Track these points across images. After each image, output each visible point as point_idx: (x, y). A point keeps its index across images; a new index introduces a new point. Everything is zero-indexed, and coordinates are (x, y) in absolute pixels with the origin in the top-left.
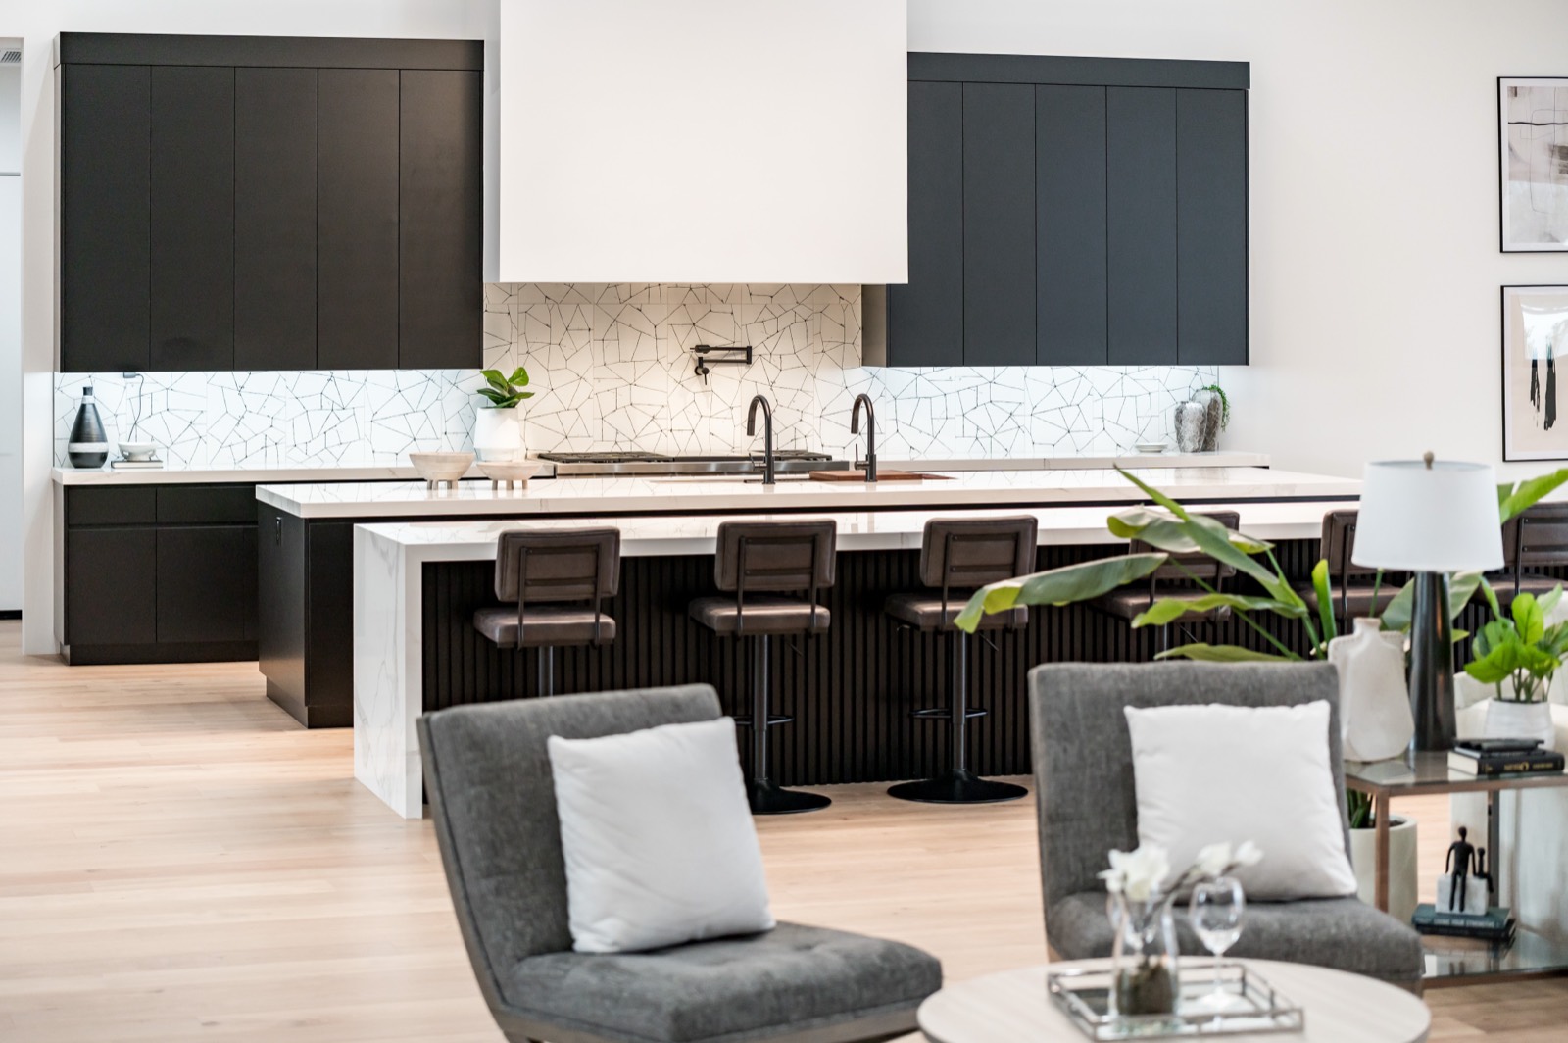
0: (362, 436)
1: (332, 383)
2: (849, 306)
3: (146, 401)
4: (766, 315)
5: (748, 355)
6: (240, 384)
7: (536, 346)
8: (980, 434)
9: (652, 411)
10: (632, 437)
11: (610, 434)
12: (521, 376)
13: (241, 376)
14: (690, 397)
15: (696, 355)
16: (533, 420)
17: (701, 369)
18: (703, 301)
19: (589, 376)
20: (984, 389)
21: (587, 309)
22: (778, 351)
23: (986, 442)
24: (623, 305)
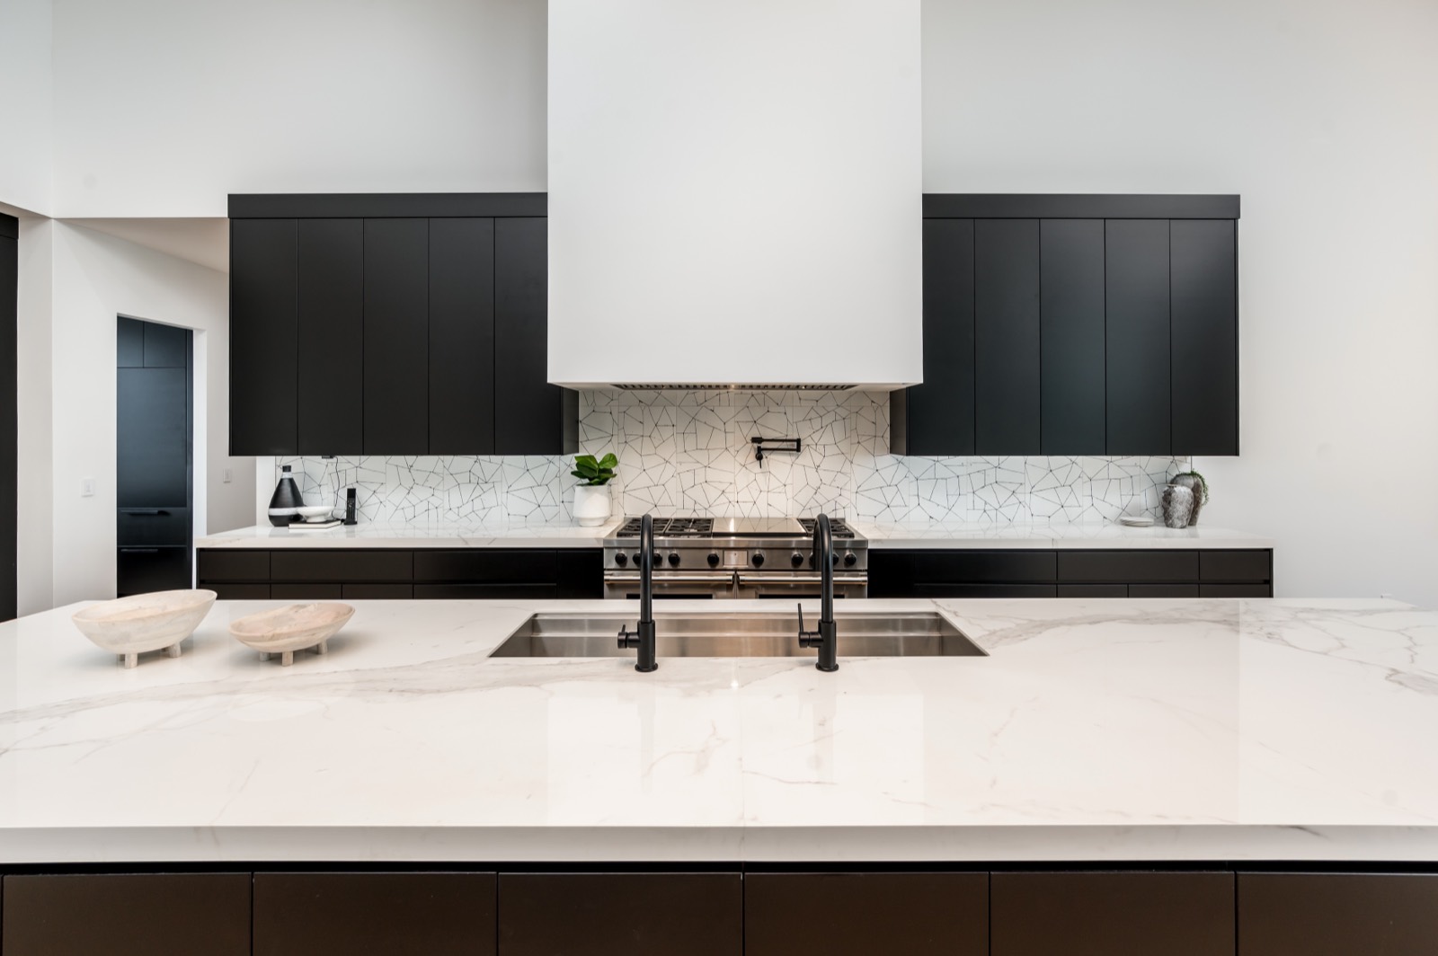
0: (499, 503)
1: (477, 464)
2: (879, 409)
3: (342, 475)
4: (813, 414)
5: (797, 446)
6: (410, 464)
7: (632, 438)
8: (987, 507)
9: (723, 487)
10: (707, 506)
11: (689, 504)
12: (612, 459)
13: (411, 459)
14: (752, 477)
15: (756, 445)
16: (630, 493)
17: (759, 458)
18: (762, 403)
19: (673, 460)
20: (991, 473)
21: (672, 410)
22: (822, 442)
23: (992, 514)
24: (699, 408)
